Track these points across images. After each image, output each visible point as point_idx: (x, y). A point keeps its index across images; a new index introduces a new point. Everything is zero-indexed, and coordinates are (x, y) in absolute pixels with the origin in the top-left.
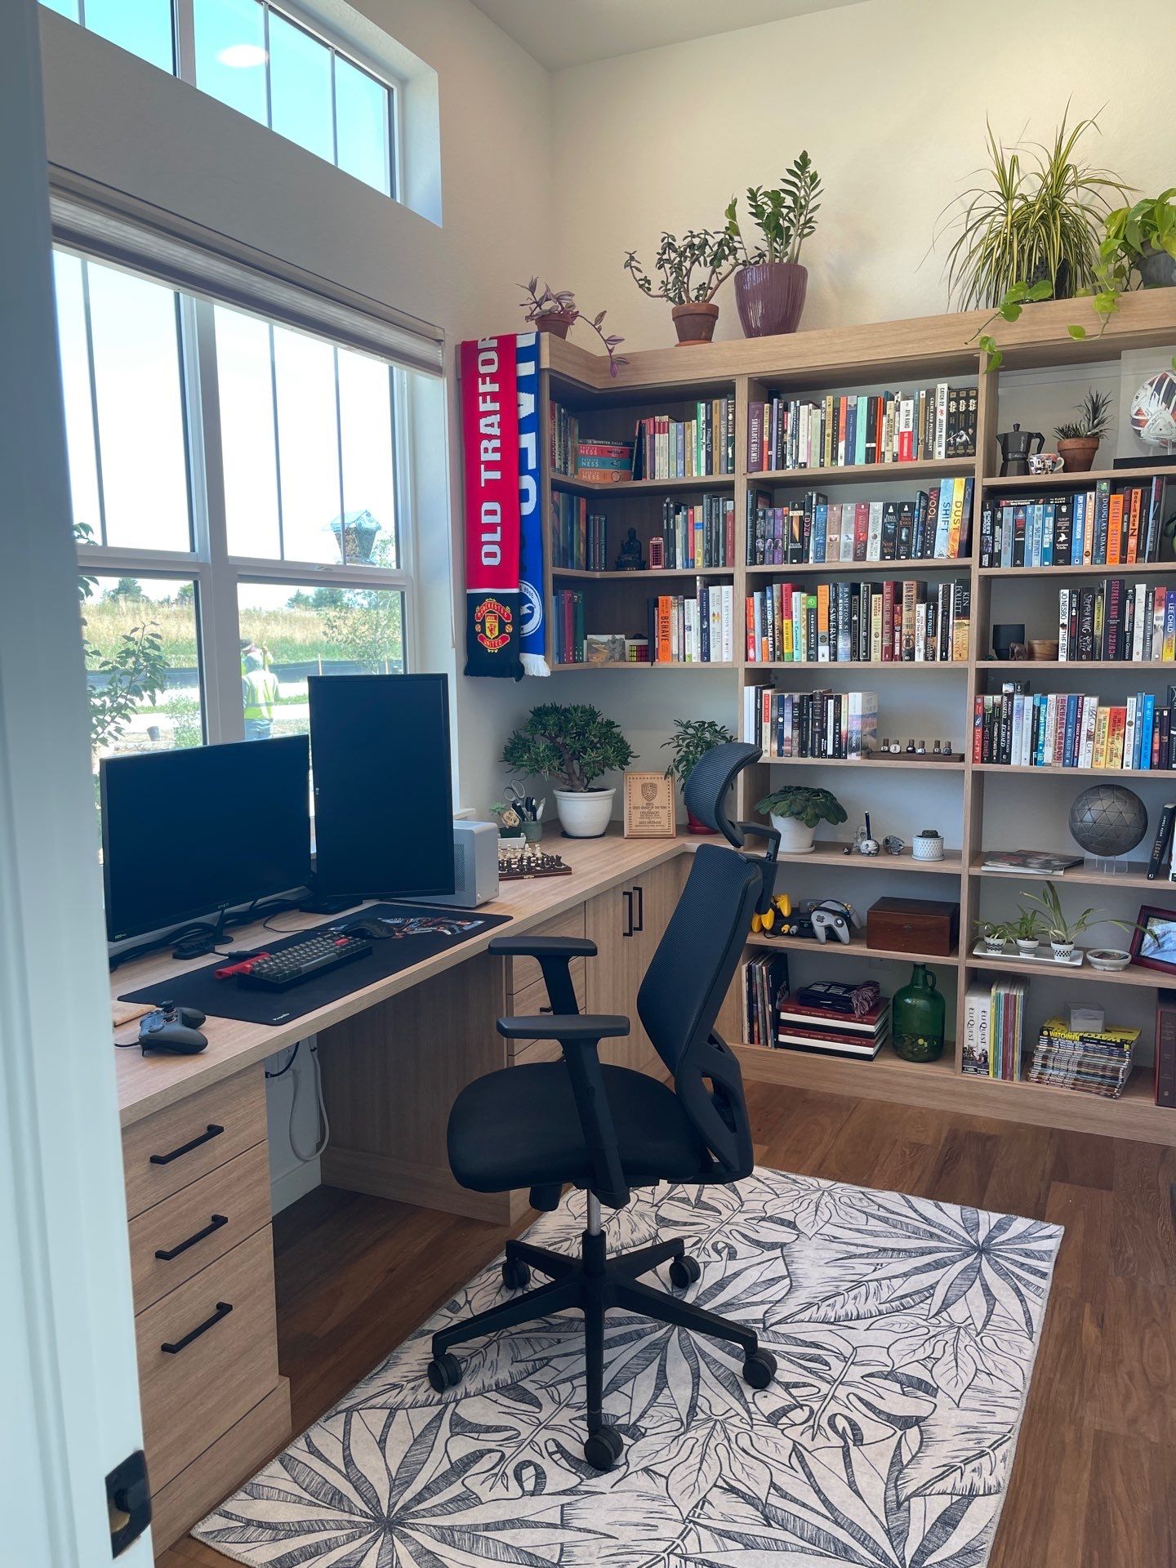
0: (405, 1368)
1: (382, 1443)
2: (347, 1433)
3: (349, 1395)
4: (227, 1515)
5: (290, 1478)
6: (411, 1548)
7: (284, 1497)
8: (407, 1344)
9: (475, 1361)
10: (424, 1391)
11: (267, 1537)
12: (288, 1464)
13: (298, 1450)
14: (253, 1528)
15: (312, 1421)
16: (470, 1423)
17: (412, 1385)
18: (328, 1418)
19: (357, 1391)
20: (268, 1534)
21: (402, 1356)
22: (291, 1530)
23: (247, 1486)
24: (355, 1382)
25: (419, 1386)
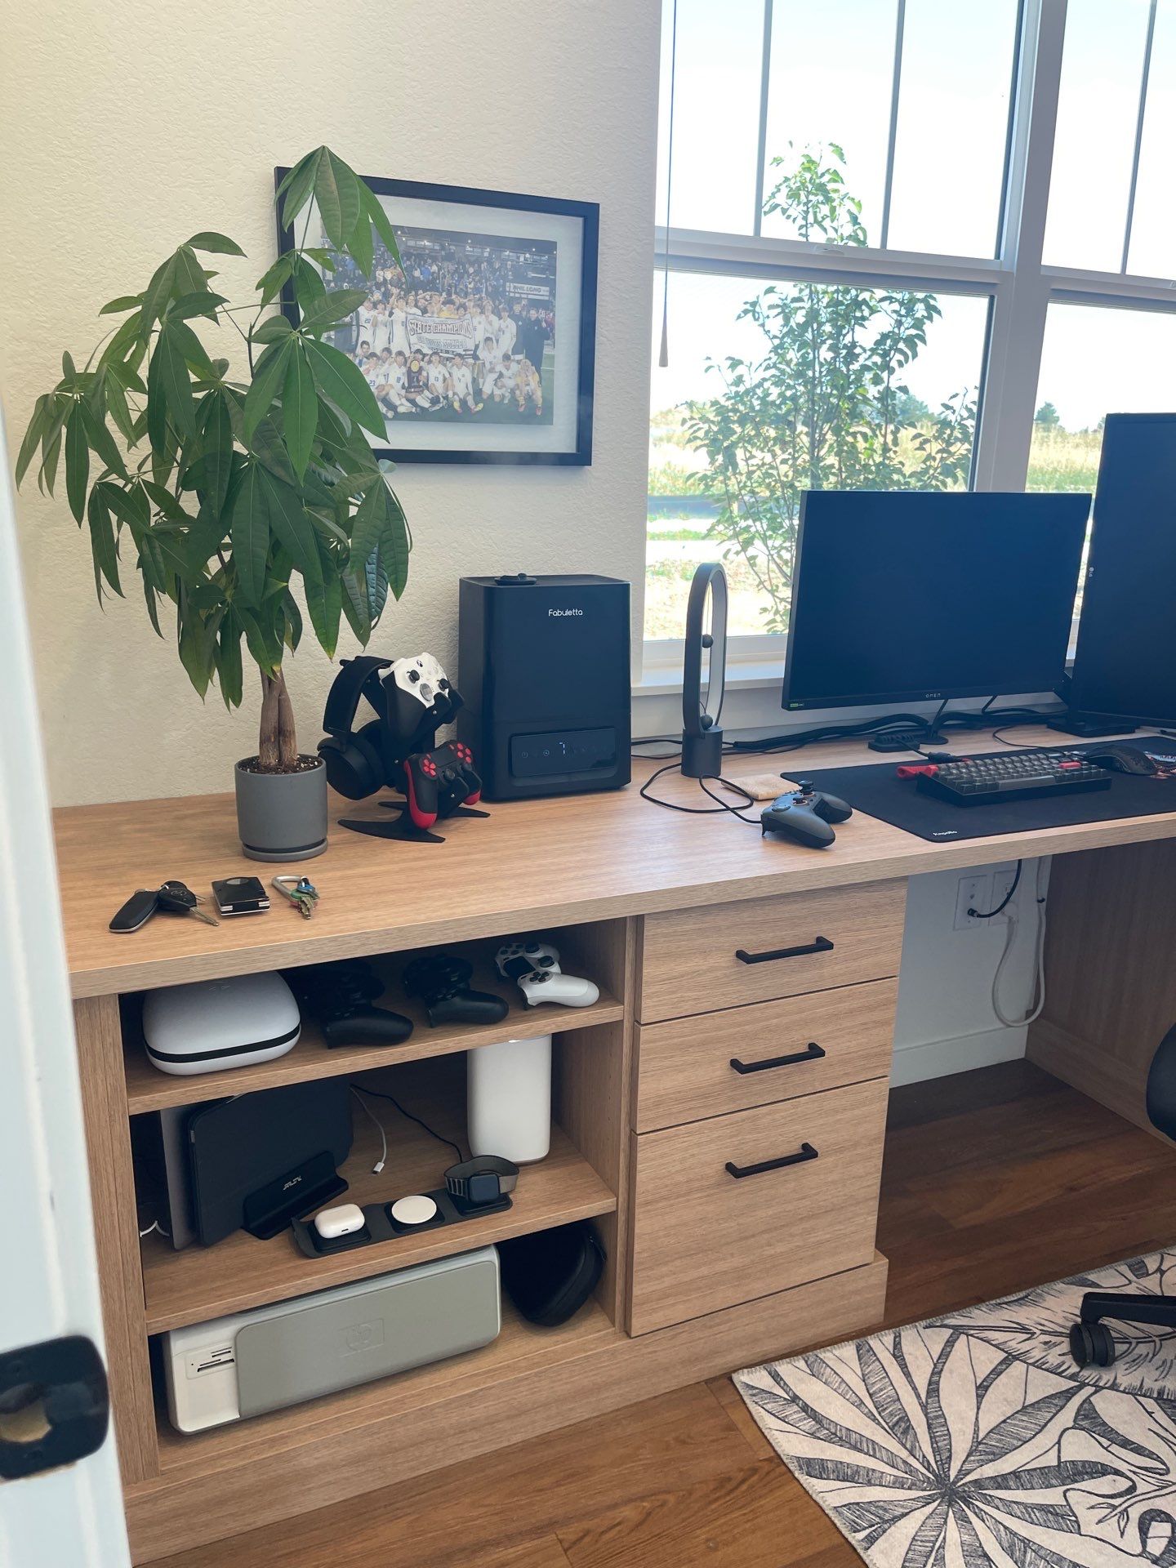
0: (1045, 1314)
1: (982, 1389)
2: (945, 1355)
3: (965, 1312)
4: (776, 1377)
5: (860, 1374)
6: (965, 1537)
7: (844, 1390)
8: (1060, 1286)
9: (1142, 1349)
10: (1059, 1353)
11: (806, 1428)
12: (865, 1355)
13: (881, 1345)
14: (796, 1408)
15: (912, 1320)
16: (1104, 1424)
17: (1047, 1338)
18: (930, 1327)
19: (975, 1312)
20: (809, 1424)
21: (1048, 1297)
22: (835, 1434)
23: (811, 1356)
24: (978, 1300)
25: (1055, 1345)
